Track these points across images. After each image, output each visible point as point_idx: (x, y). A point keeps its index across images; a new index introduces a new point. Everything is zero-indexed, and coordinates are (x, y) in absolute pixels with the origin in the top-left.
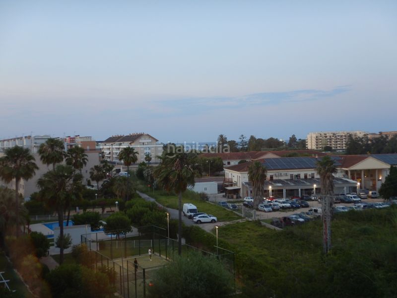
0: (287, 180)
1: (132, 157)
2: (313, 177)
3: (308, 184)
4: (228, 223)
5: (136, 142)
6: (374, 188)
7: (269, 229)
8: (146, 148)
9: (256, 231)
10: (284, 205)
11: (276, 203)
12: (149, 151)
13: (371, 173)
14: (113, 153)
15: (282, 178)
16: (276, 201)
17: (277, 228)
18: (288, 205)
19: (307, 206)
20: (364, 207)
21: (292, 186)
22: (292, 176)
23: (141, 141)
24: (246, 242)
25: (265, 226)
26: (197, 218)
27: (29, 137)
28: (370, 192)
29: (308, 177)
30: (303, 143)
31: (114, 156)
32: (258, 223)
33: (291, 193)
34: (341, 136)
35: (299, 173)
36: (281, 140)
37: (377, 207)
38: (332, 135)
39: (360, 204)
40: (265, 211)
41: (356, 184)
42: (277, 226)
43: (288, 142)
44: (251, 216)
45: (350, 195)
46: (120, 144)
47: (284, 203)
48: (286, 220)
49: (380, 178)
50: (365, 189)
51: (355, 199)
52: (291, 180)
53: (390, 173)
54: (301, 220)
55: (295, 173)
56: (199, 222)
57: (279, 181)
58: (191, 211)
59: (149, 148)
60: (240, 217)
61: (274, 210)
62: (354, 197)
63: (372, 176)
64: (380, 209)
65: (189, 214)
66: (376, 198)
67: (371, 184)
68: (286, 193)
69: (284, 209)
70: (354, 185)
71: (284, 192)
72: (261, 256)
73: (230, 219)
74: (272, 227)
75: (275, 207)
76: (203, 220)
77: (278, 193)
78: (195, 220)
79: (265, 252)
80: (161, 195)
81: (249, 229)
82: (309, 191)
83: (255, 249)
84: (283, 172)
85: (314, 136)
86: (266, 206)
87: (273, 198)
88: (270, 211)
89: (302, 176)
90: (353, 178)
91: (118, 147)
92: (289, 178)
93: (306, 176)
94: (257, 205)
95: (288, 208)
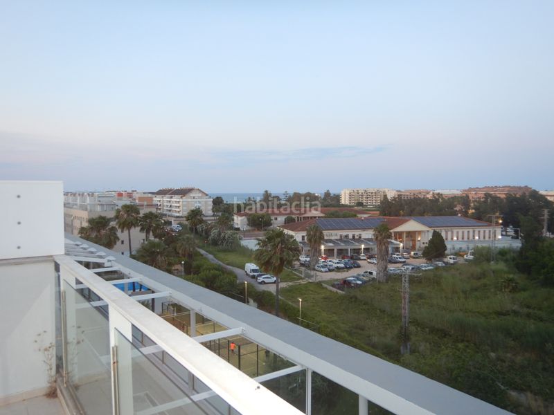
0: (337, 240)
1: (199, 219)
2: (360, 237)
3: (357, 244)
4: (290, 284)
5: (188, 195)
6: (413, 248)
7: (331, 291)
8: (196, 202)
9: (319, 294)
10: (338, 265)
11: (330, 263)
12: (199, 205)
13: (411, 235)
14: (163, 206)
15: (333, 238)
16: (330, 261)
17: (339, 291)
18: (342, 265)
19: (359, 266)
20: (413, 269)
21: (343, 246)
22: (341, 236)
23: (192, 195)
24: (314, 306)
25: (326, 288)
26: (260, 279)
27: (93, 195)
28: (412, 253)
29: (356, 237)
30: (337, 198)
31: (165, 208)
32: (319, 284)
33: (341, 253)
34: (372, 193)
35: (347, 233)
36: (316, 195)
37: (423, 269)
38: (363, 192)
39: (408, 267)
40: (321, 271)
41: (399, 244)
42: (339, 288)
43: (323, 197)
44: (310, 277)
45: (395, 256)
46: (171, 197)
47: (338, 263)
48: (346, 283)
49: (419, 239)
50: (407, 250)
51: (400, 260)
52: (341, 240)
53: (433, 236)
54: (359, 282)
55: (344, 233)
56: (263, 283)
57: (330, 241)
58: (254, 271)
59: (200, 202)
60: (301, 278)
61: (330, 271)
62: (400, 258)
63: (411, 236)
64: (426, 270)
65: (252, 274)
66: (417, 258)
67: (411, 244)
68: (337, 252)
69: (338, 269)
70: (397, 246)
71: (335, 251)
72: (332, 321)
73: (292, 280)
74: (334, 290)
75: (331, 268)
76: (266, 280)
77: (330, 252)
78: (260, 281)
79: (335, 318)
80: (219, 251)
81: (312, 291)
82: (358, 251)
83: (324, 314)
84: (333, 232)
85: (348, 192)
86: (323, 267)
87: (325, 258)
88: (326, 272)
89: (351, 237)
90: (396, 239)
91: (169, 200)
92: (339, 238)
93: (354, 236)
94: (314, 266)
95: (343, 268)
